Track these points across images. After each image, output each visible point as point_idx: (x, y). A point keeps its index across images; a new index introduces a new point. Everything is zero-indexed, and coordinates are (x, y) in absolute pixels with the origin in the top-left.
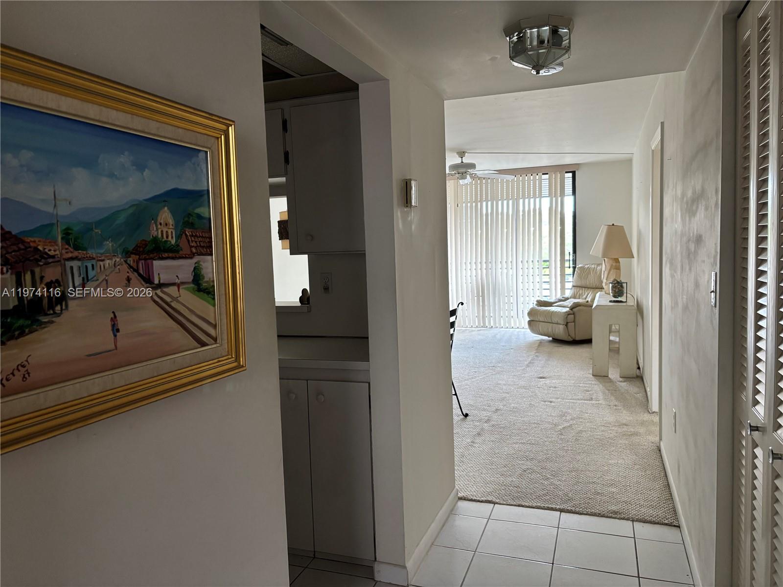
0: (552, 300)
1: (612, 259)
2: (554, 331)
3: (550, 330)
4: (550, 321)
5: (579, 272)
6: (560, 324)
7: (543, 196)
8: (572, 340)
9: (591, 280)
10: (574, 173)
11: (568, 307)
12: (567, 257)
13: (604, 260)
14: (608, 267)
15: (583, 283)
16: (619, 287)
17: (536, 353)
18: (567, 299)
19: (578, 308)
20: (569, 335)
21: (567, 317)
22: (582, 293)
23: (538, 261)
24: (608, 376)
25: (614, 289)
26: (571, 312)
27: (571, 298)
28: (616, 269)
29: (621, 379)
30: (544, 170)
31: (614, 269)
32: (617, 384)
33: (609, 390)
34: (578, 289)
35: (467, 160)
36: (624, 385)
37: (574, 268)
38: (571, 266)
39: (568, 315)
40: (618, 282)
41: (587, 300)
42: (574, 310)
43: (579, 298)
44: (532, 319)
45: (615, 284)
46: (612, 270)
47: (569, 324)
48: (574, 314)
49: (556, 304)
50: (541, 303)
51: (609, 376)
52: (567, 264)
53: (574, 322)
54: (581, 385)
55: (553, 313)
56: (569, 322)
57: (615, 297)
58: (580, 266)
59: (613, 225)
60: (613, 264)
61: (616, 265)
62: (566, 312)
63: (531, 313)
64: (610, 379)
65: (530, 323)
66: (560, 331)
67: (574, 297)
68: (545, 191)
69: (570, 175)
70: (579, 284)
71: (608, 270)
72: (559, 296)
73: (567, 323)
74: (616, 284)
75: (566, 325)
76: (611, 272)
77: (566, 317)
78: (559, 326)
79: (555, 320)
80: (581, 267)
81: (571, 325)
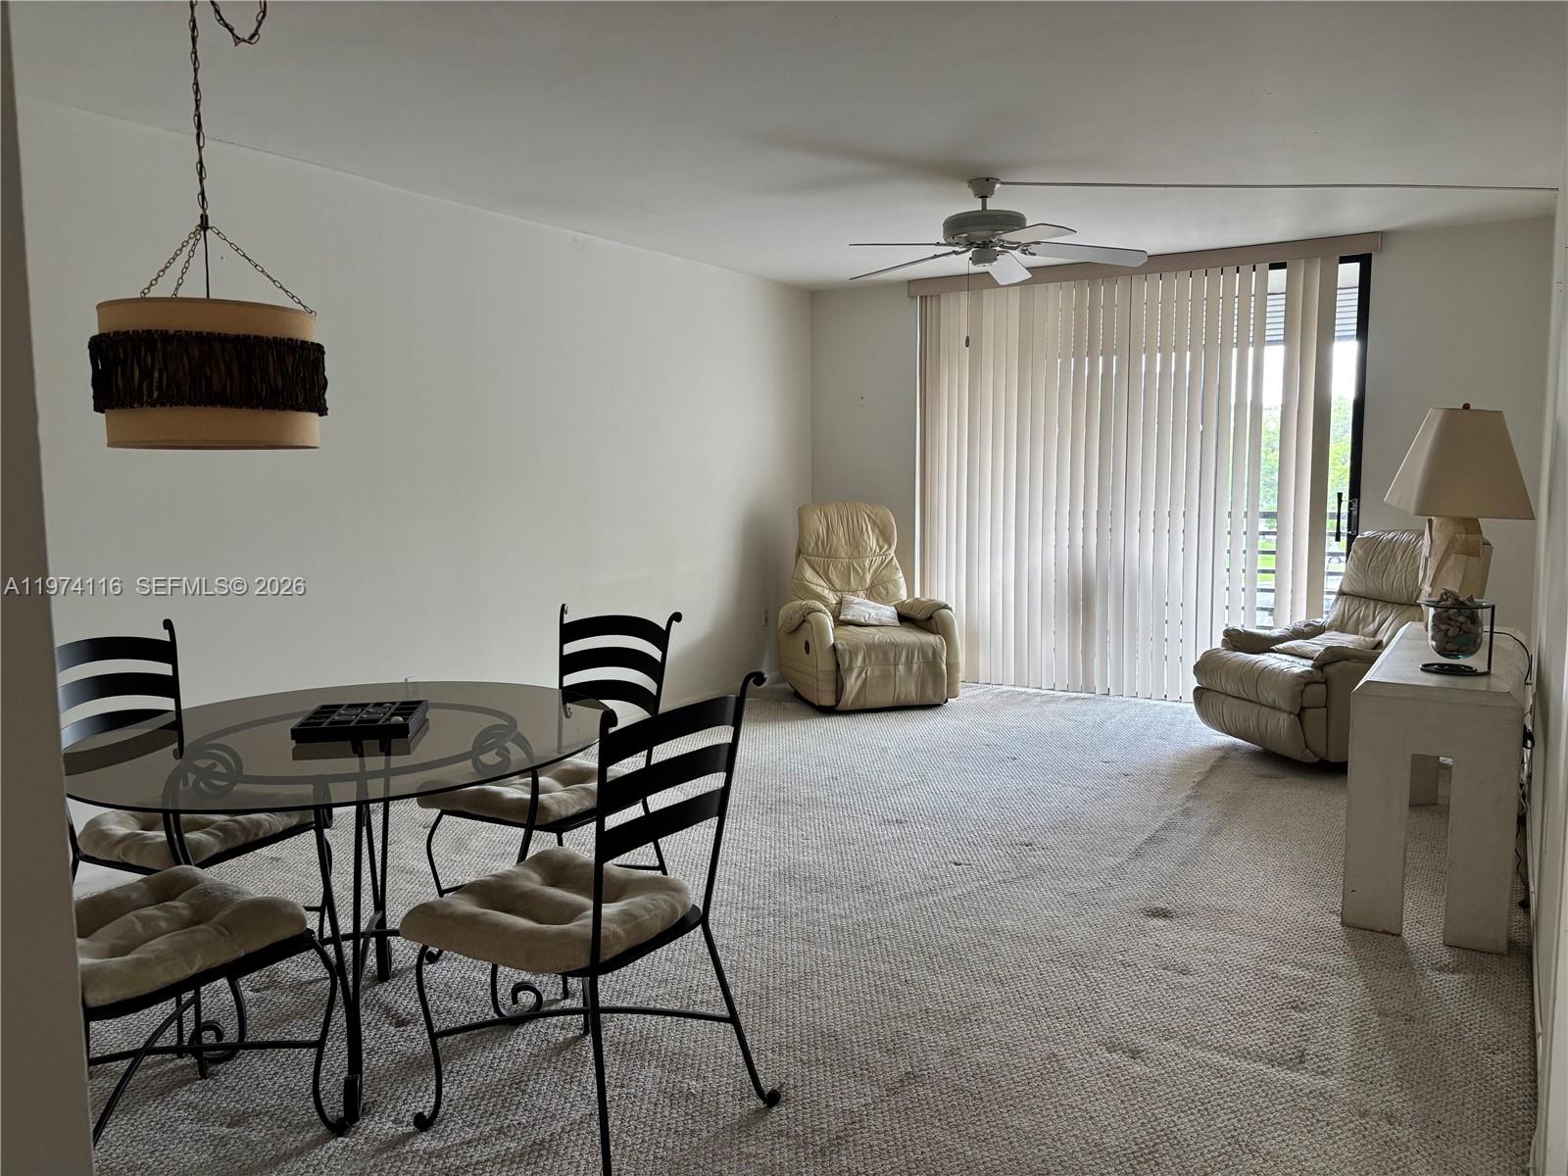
0: (1276, 633)
1: (1454, 519)
2: (1263, 729)
3: (1252, 724)
4: (1252, 697)
5: (1360, 552)
6: (1280, 710)
7: (1267, 339)
8: (1317, 760)
9: (1392, 581)
10: (1365, 262)
11: (1312, 659)
12: (1331, 506)
13: (1430, 521)
14: (1441, 545)
15: (1371, 586)
16: (1461, 619)
17: (1189, 798)
18: (1319, 630)
19: (1339, 665)
20: (1307, 747)
21: (1302, 692)
22: (1365, 617)
23: (1246, 513)
24: (1399, 935)
25: (1443, 627)
26: (1319, 676)
27: (1330, 628)
28: (1468, 554)
29: (1446, 957)
30: (1277, 256)
31: (1457, 553)
32: (1424, 984)
33: (1383, 1014)
34: (1356, 602)
35: (1001, 201)
36: (1447, 986)
37: (1351, 539)
38: (1344, 530)
39: (1307, 684)
40: (1459, 605)
41: (1379, 638)
42: (1329, 669)
43: (1356, 633)
44: (1205, 685)
45: (1447, 608)
46: (1453, 556)
47: (1307, 710)
48: (1325, 683)
49: (1280, 646)
50: (1237, 640)
51: (1405, 935)
52: (1331, 525)
53: (1325, 707)
54: (1285, 970)
55: (1265, 673)
56: (1309, 708)
57: (1441, 651)
58: (1366, 534)
59: (1466, 407)
60: (1458, 536)
61: (1469, 544)
62: (1301, 675)
63: (1205, 667)
64: (1404, 949)
65: (1199, 693)
66: (1279, 725)
67: (1341, 626)
68: (1275, 326)
69: (1356, 266)
70: (1359, 588)
71: (1439, 556)
72: (1301, 618)
73: (1303, 709)
74: (1452, 611)
75: (1299, 716)
76: (1449, 563)
77: (1299, 689)
78: (1278, 714)
79: (1268, 695)
80: (1368, 539)
81: (1314, 716)
